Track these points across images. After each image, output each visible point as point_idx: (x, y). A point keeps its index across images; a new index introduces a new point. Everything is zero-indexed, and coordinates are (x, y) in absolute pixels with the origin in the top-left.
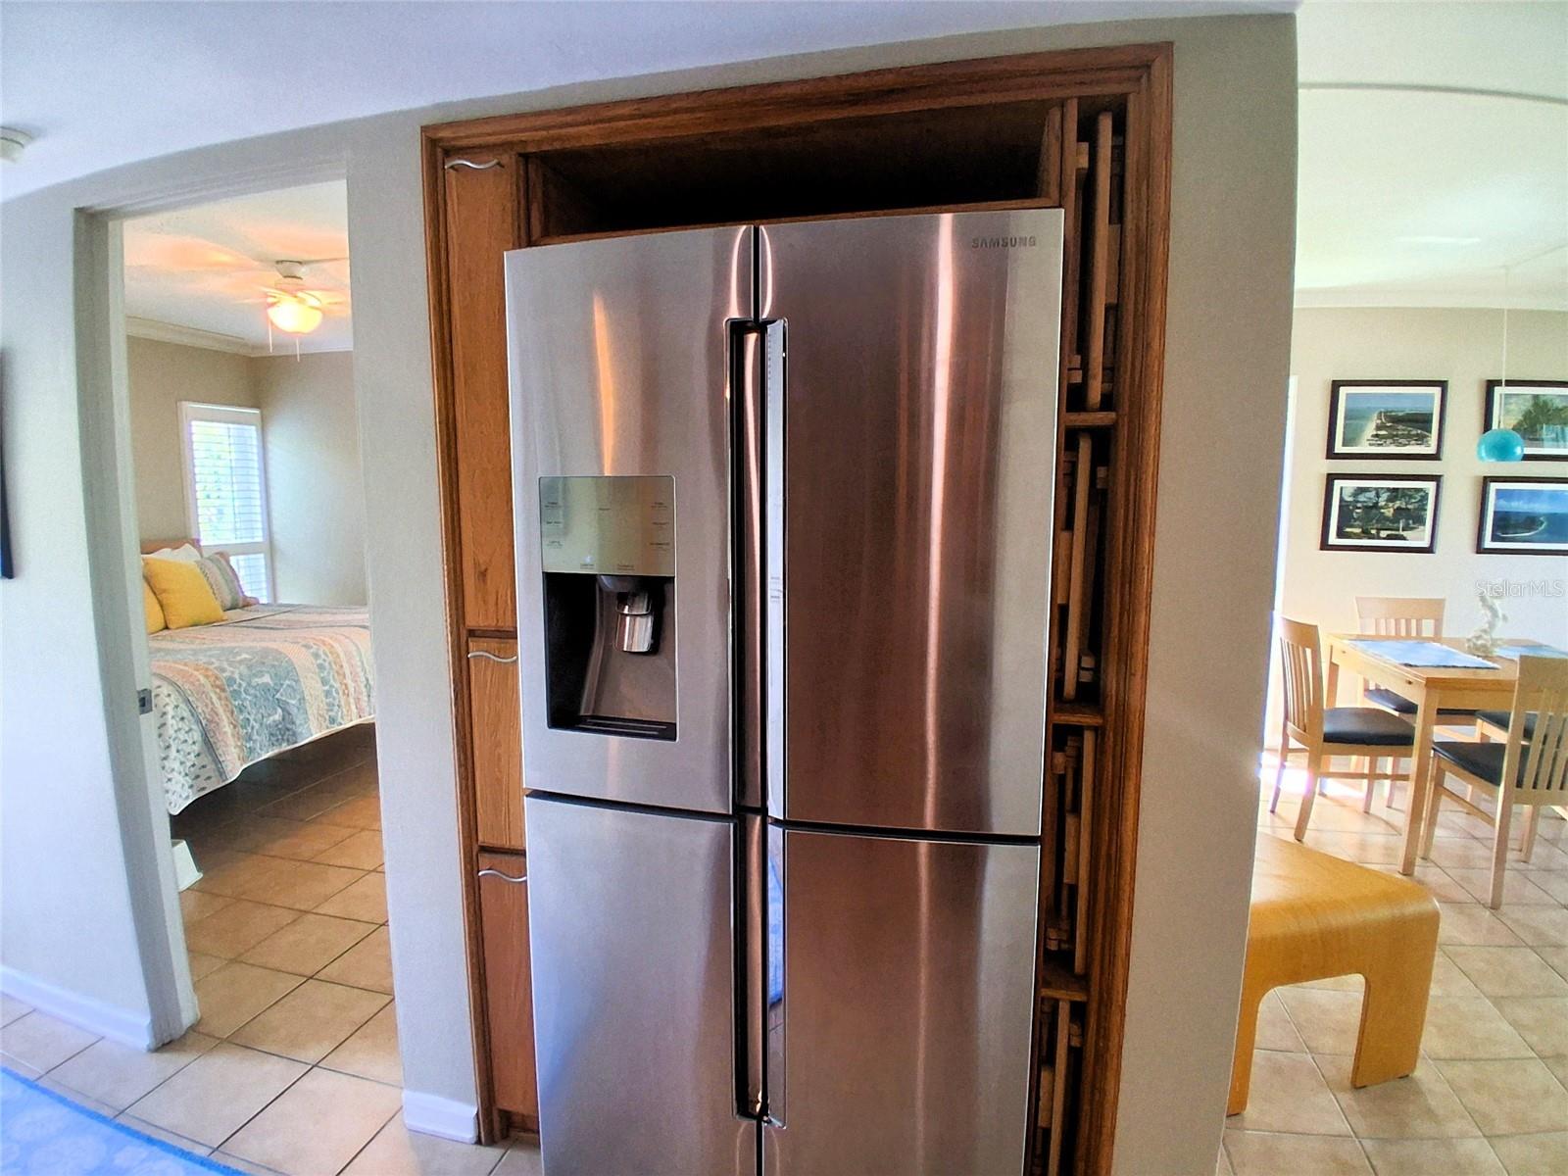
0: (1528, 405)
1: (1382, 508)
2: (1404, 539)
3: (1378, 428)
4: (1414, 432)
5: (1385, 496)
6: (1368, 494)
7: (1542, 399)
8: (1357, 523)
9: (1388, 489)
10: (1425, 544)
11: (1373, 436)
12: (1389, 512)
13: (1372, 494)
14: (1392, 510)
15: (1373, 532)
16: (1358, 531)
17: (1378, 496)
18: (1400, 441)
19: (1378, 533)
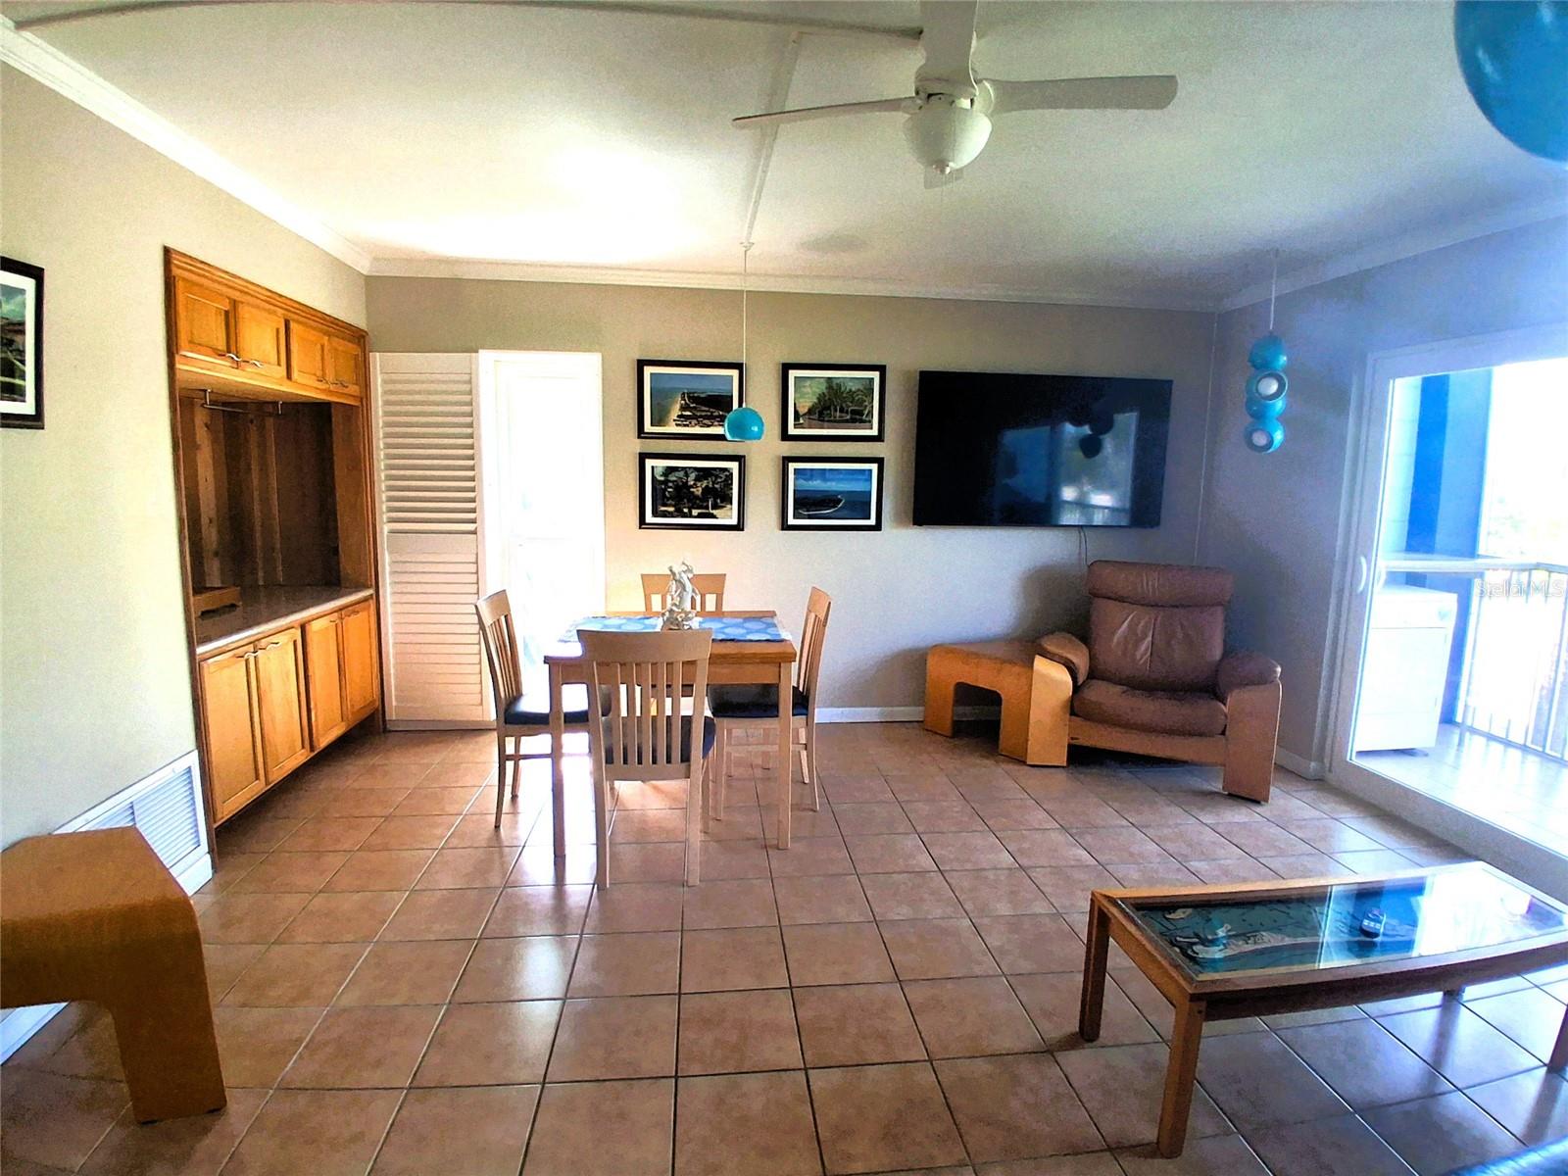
0: (823, 388)
1: (692, 487)
2: (713, 516)
3: (683, 408)
4: (716, 414)
5: (693, 476)
6: (677, 474)
7: (835, 381)
8: (670, 502)
9: (696, 469)
10: (734, 521)
11: (678, 416)
12: (698, 491)
13: (681, 474)
14: (700, 489)
15: (686, 510)
16: (671, 509)
17: (687, 475)
18: (706, 421)
19: (690, 512)
